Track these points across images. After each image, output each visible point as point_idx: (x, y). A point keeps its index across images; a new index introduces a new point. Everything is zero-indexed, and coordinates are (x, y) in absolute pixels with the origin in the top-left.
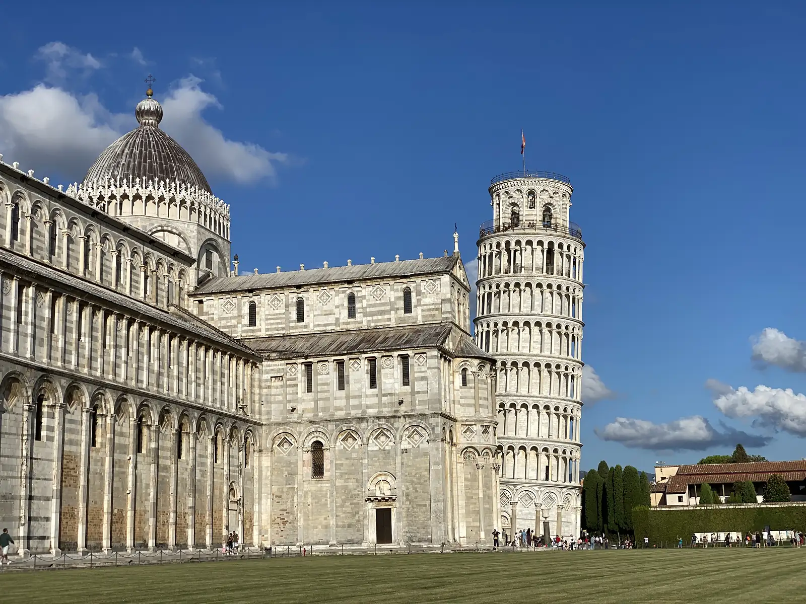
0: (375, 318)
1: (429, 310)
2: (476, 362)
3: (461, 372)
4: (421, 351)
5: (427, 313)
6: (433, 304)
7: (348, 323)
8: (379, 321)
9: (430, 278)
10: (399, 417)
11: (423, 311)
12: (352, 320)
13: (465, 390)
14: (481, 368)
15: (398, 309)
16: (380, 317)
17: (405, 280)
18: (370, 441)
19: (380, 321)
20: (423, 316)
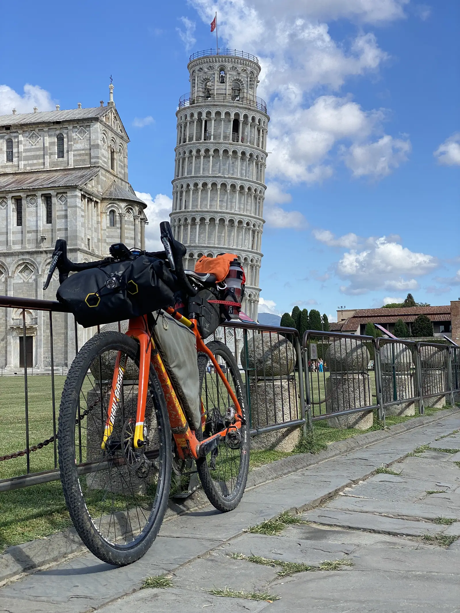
0: (30, 162)
1: (80, 155)
2: (123, 205)
3: (108, 214)
4: (62, 191)
5: (78, 158)
6: (83, 150)
7: (6, 167)
8: (34, 165)
9: (81, 125)
10: (41, 252)
11: (74, 155)
12: (11, 163)
13: (113, 229)
14: (129, 210)
15: (51, 154)
16: (35, 161)
17: (57, 126)
18: (16, 275)
19: (36, 165)
20: (75, 161)
